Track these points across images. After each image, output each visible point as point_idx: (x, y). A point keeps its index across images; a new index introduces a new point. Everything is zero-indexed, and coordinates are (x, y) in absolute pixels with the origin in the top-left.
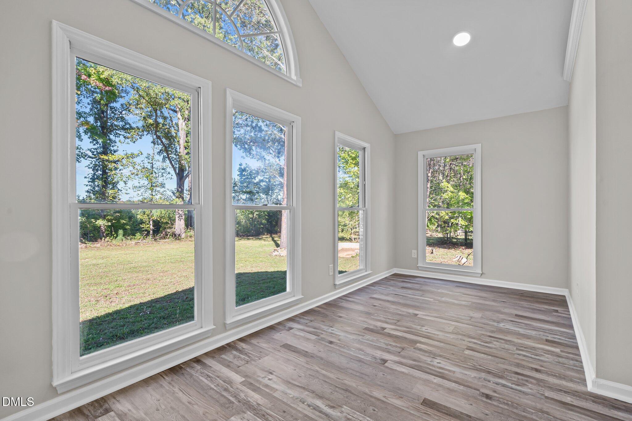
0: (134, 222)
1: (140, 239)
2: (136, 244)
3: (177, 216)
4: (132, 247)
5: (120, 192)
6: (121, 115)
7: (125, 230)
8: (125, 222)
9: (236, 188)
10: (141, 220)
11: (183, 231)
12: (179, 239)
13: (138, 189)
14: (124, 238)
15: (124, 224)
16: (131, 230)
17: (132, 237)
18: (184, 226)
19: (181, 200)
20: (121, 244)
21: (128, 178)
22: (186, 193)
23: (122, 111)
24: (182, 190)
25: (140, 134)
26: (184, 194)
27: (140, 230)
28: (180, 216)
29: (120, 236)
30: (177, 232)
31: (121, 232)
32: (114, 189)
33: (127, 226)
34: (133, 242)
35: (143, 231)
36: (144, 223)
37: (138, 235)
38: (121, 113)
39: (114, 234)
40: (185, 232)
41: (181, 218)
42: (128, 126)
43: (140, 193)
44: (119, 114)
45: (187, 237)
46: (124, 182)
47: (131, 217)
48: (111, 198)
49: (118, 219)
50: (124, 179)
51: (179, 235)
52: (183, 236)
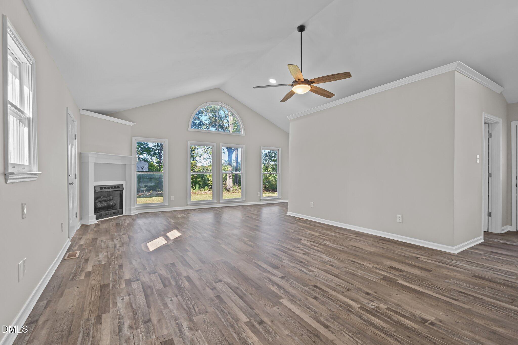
0: (204, 180)
1: (207, 190)
2: (205, 193)
3: (228, 176)
4: (203, 195)
5: (197, 162)
6: (198, 117)
7: (199, 184)
8: (200, 180)
9: (267, 158)
10: (209, 179)
11: (232, 186)
12: (229, 191)
13: (207, 160)
14: (199, 189)
15: (199, 181)
16: (203, 185)
17: (203, 189)
18: (232, 183)
19: (230, 166)
20: (197, 193)
21: (201, 154)
22: (234, 162)
23: (199, 114)
24: (231, 160)
25: (208, 127)
26: (232, 163)
27: (208, 185)
28: (230, 176)
29: (197, 188)
30: (228, 187)
31: (197, 185)
32: (194, 160)
33: (201, 182)
34: (204, 192)
35: (210, 186)
36: (210, 180)
37: (206, 188)
38: (198, 115)
39: (194, 187)
40: (233, 187)
41: (230, 177)
42: (201, 123)
43: (207, 162)
44: (197, 116)
45: (234, 190)
46: (199, 157)
47: (203, 177)
48: (193, 166)
49: (196, 178)
50: (199, 156)
51: (229, 189)
52: (232, 189)
